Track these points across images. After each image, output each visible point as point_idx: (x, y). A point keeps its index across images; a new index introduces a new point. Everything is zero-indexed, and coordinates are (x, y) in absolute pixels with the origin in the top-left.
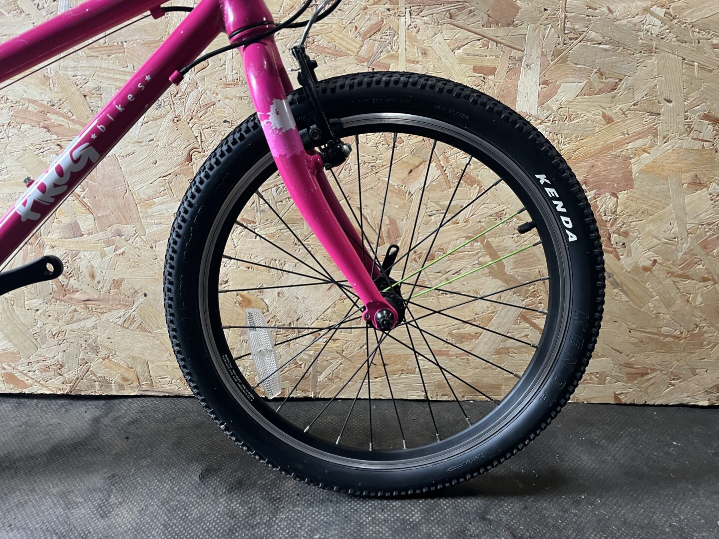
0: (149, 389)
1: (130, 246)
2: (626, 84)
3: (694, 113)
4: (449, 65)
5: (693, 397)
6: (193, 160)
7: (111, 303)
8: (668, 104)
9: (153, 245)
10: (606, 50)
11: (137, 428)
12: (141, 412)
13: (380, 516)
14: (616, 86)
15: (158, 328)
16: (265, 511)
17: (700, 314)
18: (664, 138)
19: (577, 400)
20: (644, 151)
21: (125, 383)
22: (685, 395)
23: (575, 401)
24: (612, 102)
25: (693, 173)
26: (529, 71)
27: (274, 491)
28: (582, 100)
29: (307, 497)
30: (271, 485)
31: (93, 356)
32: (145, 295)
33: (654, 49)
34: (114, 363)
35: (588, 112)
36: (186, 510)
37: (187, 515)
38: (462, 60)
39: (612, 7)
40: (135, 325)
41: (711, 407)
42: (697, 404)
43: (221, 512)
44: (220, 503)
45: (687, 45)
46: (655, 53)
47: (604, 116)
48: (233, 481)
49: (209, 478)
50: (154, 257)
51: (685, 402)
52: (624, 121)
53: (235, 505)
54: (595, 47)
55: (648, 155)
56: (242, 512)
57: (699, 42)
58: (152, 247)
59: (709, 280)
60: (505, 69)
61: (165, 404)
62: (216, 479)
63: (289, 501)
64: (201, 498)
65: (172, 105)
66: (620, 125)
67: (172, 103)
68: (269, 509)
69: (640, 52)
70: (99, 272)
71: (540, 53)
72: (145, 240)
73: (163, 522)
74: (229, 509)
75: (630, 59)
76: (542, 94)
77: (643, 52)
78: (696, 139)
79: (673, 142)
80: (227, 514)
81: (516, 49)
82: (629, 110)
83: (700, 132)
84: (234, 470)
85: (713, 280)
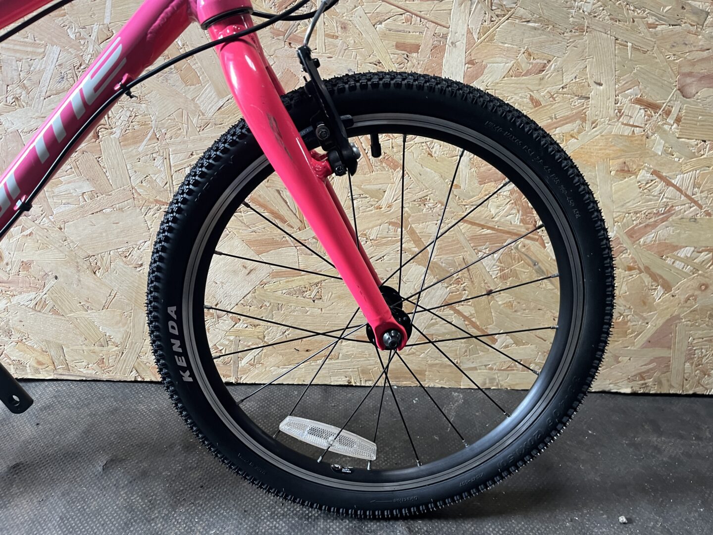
0: (64, 373)
1: (37, 227)
2: (555, 66)
3: (626, 97)
4: (370, 41)
5: (616, 384)
6: (100, 137)
7: (21, 285)
8: (598, 87)
9: (62, 226)
10: (535, 29)
11: (49, 414)
12: (55, 397)
13: (280, 510)
14: (544, 67)
15: (71, 311)
16: (165, 504)
17: (624, 303)
18: (593, 123)
19: (501, 386)
20: (572, 136)
21: (40, 367)
22: (608, 382)
23: (500, 387)
24: (540, 84)
25: (621, 160)
26: (454, 50)
27: (178, 483)
28: (509, 82)
29: (210, 489)
30: (175, 476)
31: (7, 339)
32: (56, 278)
33: (585, 28)
34: (28, 347)
35: (515, 94)
36: (85, 502)
37: (85, 507)
38: (384, 36)
40: (48, 308)
41: (634, 394)
42: (619, 391)
43: (120, 505)
44: (121, 495)
45: (621, 24)
46: (587, 32)
47: (532, 99)
48: (136, 473)
49: (113, 468)
50: (64, 239)
51: (607, 389)
52: (552, 105)
53: (135, 498)
54: (523, 25)
55: (576, 140)
56: (141, 506)
57: (634, 21)
58: (61, 229)
59: (635, 269)
60: (429, 46)
61: (81, 389)
62: (120, 471)
63: (192, 494)
64: (101, 490)
65: (75, 78)
66: (547, 109)
67: (75, 75)
68: (169, 502)
69: (571, 31)
70: (7, 253)
71: (466, 30)
72: (53, 220)
73: (61, 514)
74: (128, 502)
75: (561, 39)
76: (468, 74)
77: (573, 31)
78: (626, 125)
79: (602, 128)
80: (126, 507)
81: (441, 25)
82: (557, 93)
83: (631, 117)
84: (141, 461)
85: (639, 269)
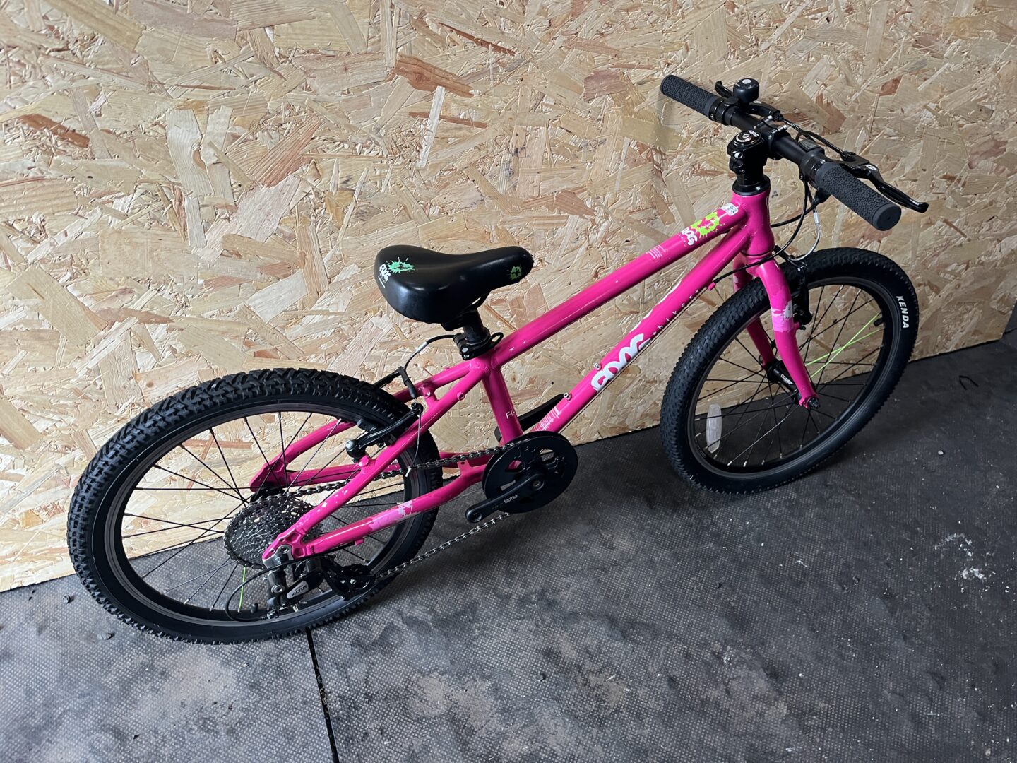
39: (904, 108)
